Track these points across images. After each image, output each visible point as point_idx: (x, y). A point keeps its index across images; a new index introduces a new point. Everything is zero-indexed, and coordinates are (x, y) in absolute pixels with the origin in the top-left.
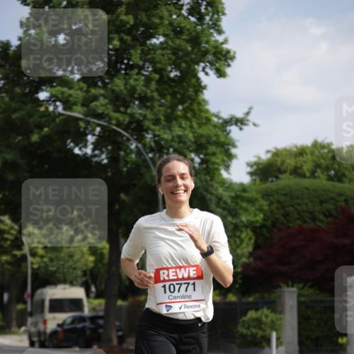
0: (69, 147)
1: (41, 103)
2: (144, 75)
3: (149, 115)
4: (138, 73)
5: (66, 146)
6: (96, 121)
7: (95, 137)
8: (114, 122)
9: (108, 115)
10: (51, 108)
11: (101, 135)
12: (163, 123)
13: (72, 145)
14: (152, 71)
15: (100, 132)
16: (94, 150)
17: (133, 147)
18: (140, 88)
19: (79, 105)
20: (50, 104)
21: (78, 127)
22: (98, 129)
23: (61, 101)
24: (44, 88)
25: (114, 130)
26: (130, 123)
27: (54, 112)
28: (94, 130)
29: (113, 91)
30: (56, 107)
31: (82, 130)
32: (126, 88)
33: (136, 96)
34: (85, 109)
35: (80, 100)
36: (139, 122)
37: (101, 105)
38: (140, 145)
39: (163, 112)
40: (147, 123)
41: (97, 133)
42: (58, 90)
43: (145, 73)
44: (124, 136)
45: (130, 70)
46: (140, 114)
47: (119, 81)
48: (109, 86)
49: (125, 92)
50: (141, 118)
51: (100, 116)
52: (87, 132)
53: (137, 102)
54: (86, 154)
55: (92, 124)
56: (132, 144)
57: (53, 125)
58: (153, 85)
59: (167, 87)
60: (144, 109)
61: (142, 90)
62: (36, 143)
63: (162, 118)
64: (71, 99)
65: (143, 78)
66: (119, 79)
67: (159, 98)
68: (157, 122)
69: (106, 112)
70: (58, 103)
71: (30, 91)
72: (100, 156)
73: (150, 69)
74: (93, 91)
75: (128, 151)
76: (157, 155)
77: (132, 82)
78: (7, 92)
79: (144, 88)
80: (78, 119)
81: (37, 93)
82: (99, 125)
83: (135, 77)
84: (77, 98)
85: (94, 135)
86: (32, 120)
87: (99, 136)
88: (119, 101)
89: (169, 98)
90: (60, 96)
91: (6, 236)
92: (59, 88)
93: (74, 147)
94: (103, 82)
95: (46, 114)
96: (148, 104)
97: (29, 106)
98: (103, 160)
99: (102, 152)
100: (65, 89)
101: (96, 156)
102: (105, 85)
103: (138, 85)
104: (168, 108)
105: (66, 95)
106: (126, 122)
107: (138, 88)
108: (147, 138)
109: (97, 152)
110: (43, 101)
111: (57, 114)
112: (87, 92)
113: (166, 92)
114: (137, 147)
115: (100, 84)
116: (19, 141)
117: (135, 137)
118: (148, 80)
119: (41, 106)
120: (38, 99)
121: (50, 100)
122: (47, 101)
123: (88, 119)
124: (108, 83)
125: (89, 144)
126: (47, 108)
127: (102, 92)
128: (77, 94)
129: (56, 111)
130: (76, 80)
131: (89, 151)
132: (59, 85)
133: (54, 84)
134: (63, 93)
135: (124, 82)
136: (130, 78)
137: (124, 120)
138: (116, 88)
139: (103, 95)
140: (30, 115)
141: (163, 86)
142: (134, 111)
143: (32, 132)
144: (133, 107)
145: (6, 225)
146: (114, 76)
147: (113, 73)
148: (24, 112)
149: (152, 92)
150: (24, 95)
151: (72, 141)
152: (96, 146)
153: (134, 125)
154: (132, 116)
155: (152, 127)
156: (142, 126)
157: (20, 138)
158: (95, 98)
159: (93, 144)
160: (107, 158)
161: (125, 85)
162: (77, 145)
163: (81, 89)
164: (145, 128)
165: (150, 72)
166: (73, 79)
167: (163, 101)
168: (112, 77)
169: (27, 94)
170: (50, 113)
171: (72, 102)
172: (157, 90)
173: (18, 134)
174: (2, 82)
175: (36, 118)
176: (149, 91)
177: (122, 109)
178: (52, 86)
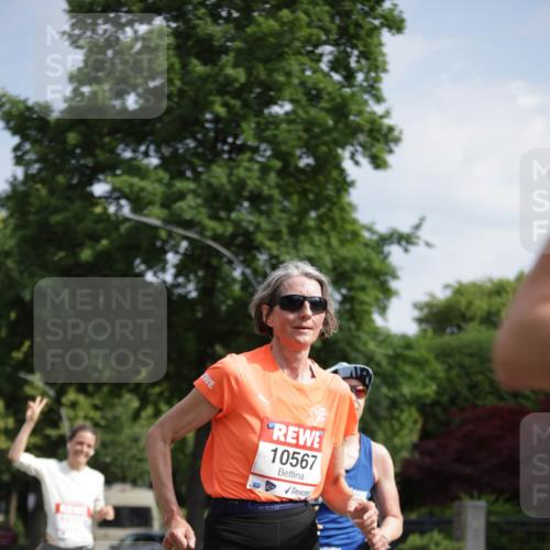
0: (137, 270)
1: (95, 201)
2: (258, 162)
3: (265, 225)
4: (251, 160)
5: (134, 269)
6: (181, 231)
7: (179, 257)
8: (209, 233)
9: (199, 223)
10: (112, 209)
11: (189, 253)
12: (286, 237)
13: (142, 267)
14: (271, 156)
15: (186, 249)
16: (176, 276)
17: (237, 274)
18: (253, 182)
19: (157, 206)
20: (110, 203)
21: (156, 237)
22: (184, 244)
23: (127, 198)
24: (101, 177)
25: (209, 247)
26: (234, 236)
27: (116, 214)
28: (177, 245)
29: (209, 185)
30: (120, 207)
31: (159, 243)
32: (230, 182)
33: (246, 194)
34: (166, 212)
35: (158, 199)
36: (248, 235)
37: (189, 207)
38: (248, 271)
39: (287, 222)
40: (260, 237)
41: (182, 250)
42: (124, 180)
43: (260, 159)
44: (223, 256)
45: (238, 154)
46: (251, 222)
47: (219, 170)
48: (204, 177)
49: (228, 187)
50: (251, 228)
51: (188, 224)
52: (167, 248)
53: (246, 204)
54: (164, 282)
55: (175, 235)
56: (235, 269)
57: (115, 235)
58: (273, 177)
59: (292, 180)
60: (257, 215)
61: (256, 185)
62: (88, 263)
63: (284, 230)
64: (143, 194)
65: (256, 167)
66: (219, 166)
67: (281, 199)
68: (275, 235)
69: (198, 218)
70: (123, 202)
71: (80, 182)
72: (185, 286)
73: (268, 153)
74: (179, 185)
75: (229, 280)
77: (241, 172)
78: (43, 182)
79: (258, 182)
80: (155, 228)
81: (91, 184)
82: (186, 238)
83: (246, 164)
84: (154, 194)
85: (177, 252)
86: (80, 227)
87: (185, 255)
88: (218, 202)
89: (295, 198)
90: (127, 190)
92: (125, 178)
93: (146, 271)
94: (195, 171)
95: (105, 217)
96: (264, 207)
97: (78, 205)
98: (189, 292)
99: (189, 281)
100: (135, 180)
101: (178, 285)
102: (197, 177)
103: (250, 178)
104: (295, 214)
105: (136, 189)
106: (227, 234)
107: (249, 183)
108: (258, 260)
109: (181, 280)
110: (100, 198)
111: (120, 219)
112: (169, 185)
113: (291, 190)
114: (243, 274)
115: (189, 174)
116: (62, 259)
117: (241, 258)
118: (265, 169)
119: (96, 204)
120: (91, 194)
121: (110, 197)
122: (106, 198)
123: (169, 227)
124: (201, 173)
125: (168, 266)
126: (105, 209)
127: (192, 186)
128: (153, 188)
129: (119, 213)
130: (152, 167)
131: (168, 277)
132: (124, 173)
133: (118, 172)
134: (131, 185)
135: (226, 171)
136: (238, 166)
137: (225, 231)
138: (214, 181)
139: (194, 192)
140: (79, 219)
141: (287, 180)
142: (241, 216)
143: (81, 245)
144: (239, 211)
145: (36, 388)
146: (212, 161)
147: (210, 157)
148: (69, 214)
149: (271, 188)
150: (71, 187)
151: (143, 262)
152: (181, 270)
153: (239, 240)
154: (237, 224)
155: (268, 243)
156: (252, 241)
157: (62, 254)
158: (181, 196)
159: (176, 266)
160: (197, 289)
161: (230, 175)
162: (150, 267)
163: (160, 181)
165: (269, 158)
166: (148, 165)
167: (286, 204)
168: (209, 163)
169: (75, 186)
170: (108, 216)
171: (145, 201)
172: (278, 186)
173: (59, 249)
174: (37, 166)
175: (87, 224)
176: (265, 188)
177: (223, 214)
178: (115, 175)
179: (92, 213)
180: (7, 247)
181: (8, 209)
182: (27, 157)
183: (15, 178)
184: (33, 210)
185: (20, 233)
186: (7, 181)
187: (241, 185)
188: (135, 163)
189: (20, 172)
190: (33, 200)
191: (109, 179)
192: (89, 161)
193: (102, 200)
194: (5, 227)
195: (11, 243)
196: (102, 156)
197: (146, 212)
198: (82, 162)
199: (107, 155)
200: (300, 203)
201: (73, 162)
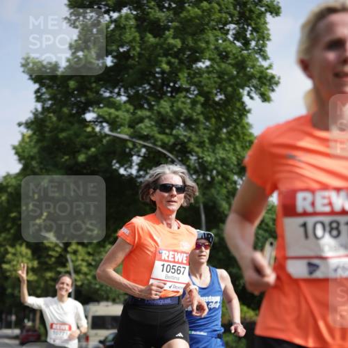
0: (114, 167)
1: (87, 124)
2: (190, 98)
3: (194, 138)
4: (185, 97)
5: (112, 166)
6: (141, 142)
7: (140, 158)
8: (159, 143)
9: (153, 137)
10: (98, 129)
11: (146, 156)
12: (207, 145)
13: (117, 165)
14: (197, 94)
15: (145, 154)
16: (139, 171)
18: (187, 111)
19: (127, 126)
20: (97, 125)
21: (126, 147)
22: (144, 150)
23: (107, 122)
24: (91, 109)
25: (159, 151)
26: (175, 145)
27: (100, 132)
28: (139, 151)
29: (159, 113)
30: (103, 128)
31: (127, 150)
32: (172, 110)
33: (182, 118)
34: (132, 130)
35: (126, 122)
36: (183, 144)
37: (146, 127)
39: (208, 135)
40: (191, 145)
41: (142, 154)
42: (105, 111)
43: (191, 96)
44: (169, 157)
45: (176, 94)
46: (185, 136)
47: (165, 103)
48: (155, 108)
49: (171, 114)
50: (186, 140)
51: (146, 138)
52: (133, 153)
53: (182, 125)
54: (131, 174)
55: (137, 145)
57: (100, 145)
58: (199, 108)
59: (211, 109)
60: (189, 131)
61: (189, 114)
62: (82, 163)
63: (207, 141)
64: (117, 120)
65: (189, 101)
66: (165, 101)
67: (204, 121)
68: (201, 144)
69: (152, 134)
70: (104, 124)
71: (77, 112)
72: (144, 177)
73: (196, 92)
74: (139, 113)
76: (201, 177)
77: (180, 105)
78: (54, 112)
79: (189, 111)
80: (125, 140)
81: (84, 113)
82: (144, 146)
83: (183, 100)
84: (125, 120)
85: (139, 156)
86: (78, 140)
87: (144, 157)
88: (165, 123)
89: (213, 120)
90: (107, 117)
91: (51, 253)
92: (106, 109)
93: (119, 168)
94: (149, 104)
95: (93, 134)
96: (193, 126)
97: (76, 126)
99: (146, 173)
100: (112, 111)
101: (140, 176)
102: (151, 108)
103: (185, 108)
104: (212, 131)
105: (113, 116)
106: (171, 144)
107: (185, 111)
108: (190, 159)
109: (141, 173)
110: (90, 122)
111: (103, 134)
112: (134, 113)
113: (210, 115)
115: (146, 106)
116: (66, 160)
117: (180, 158)
118: (194, 103)
119: (87, 126)
120: (85, 120)
121: (97, 121)
122: (94, 122)
123: (134, 140)
124: (153, 105)
125: (134, 164)
126: (93, 129)
127: (148, 113)
128: (123, 115)
129: (102, 132)
130: (122, 102)
131: (134, 171)
132: (105, 106)
133: (101, 105)
134: (110, 114)
135: (170, 104)
136: (178, 101)
137: (169, 141)
138: (162, 110)
139: (149, 117)
140: (77, 135)
141: (208, 110)
142: (179, 132)
143: (79, 152)
144: (178, 129)
145: (51, 243)
146: (161, 98)
147: (159, 95)
148: (71, 132)
149: (198, 114)
150: (72, 115)
151: (117, 162)
152: (141, 167)
153: (179, 146)
154: (176, 137)
155: (197, 149)
156: (186, 148)
157: (66, 157)
158: (141, 120)
159: (138, 164)
161: (172, 107)
162: (122, 165)
163: (127, 111)
164: (189, 149)
165: (196, 96)
166: (120, 101)
167: (207, 124)
168: (158, 99)
169: (74, 114)
170: (96, 133)
171: (119, 123)
172: (202, 113)
173: (65, 154)
174: (50, 102)
175: (82, 138)
176: (195, 114)
177: (167, 131)
178: (99, 108)
179: (85, 131)
180: (32, 154)
181: (32, 130)
182: (44, 97)
183: (36, 110)
184: (48, 130)
185: (40, 145)
186: (31, 112)
187: (180, 112)
188: (111, 99)
189: (39, 106)
190: (48, 124)
191: (96, 110)
192: (83, 99)
193: (92, 123)
194: (31, 141)
195: (35, 150)
196: (91, 95)
197: (119, 130)
198: (79, 99)
199: (94, 95)
200: (216, 124)
201: (73, 99)
